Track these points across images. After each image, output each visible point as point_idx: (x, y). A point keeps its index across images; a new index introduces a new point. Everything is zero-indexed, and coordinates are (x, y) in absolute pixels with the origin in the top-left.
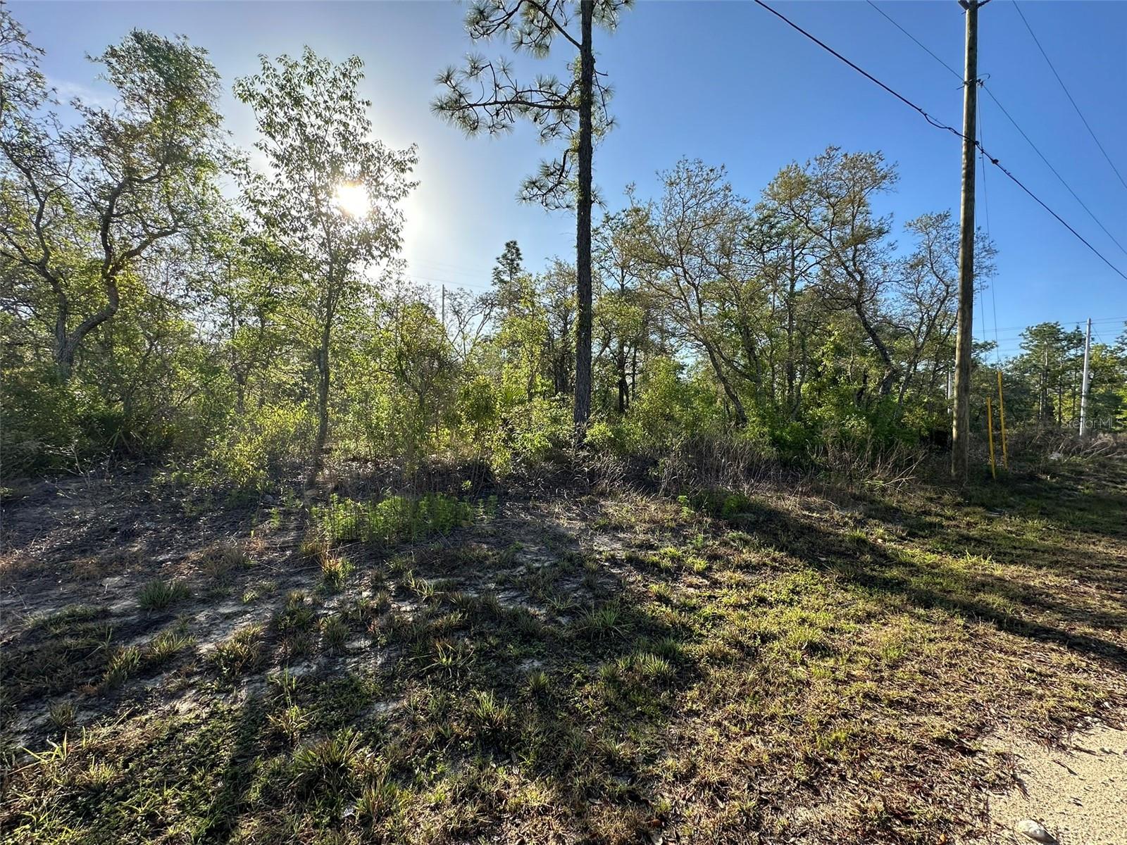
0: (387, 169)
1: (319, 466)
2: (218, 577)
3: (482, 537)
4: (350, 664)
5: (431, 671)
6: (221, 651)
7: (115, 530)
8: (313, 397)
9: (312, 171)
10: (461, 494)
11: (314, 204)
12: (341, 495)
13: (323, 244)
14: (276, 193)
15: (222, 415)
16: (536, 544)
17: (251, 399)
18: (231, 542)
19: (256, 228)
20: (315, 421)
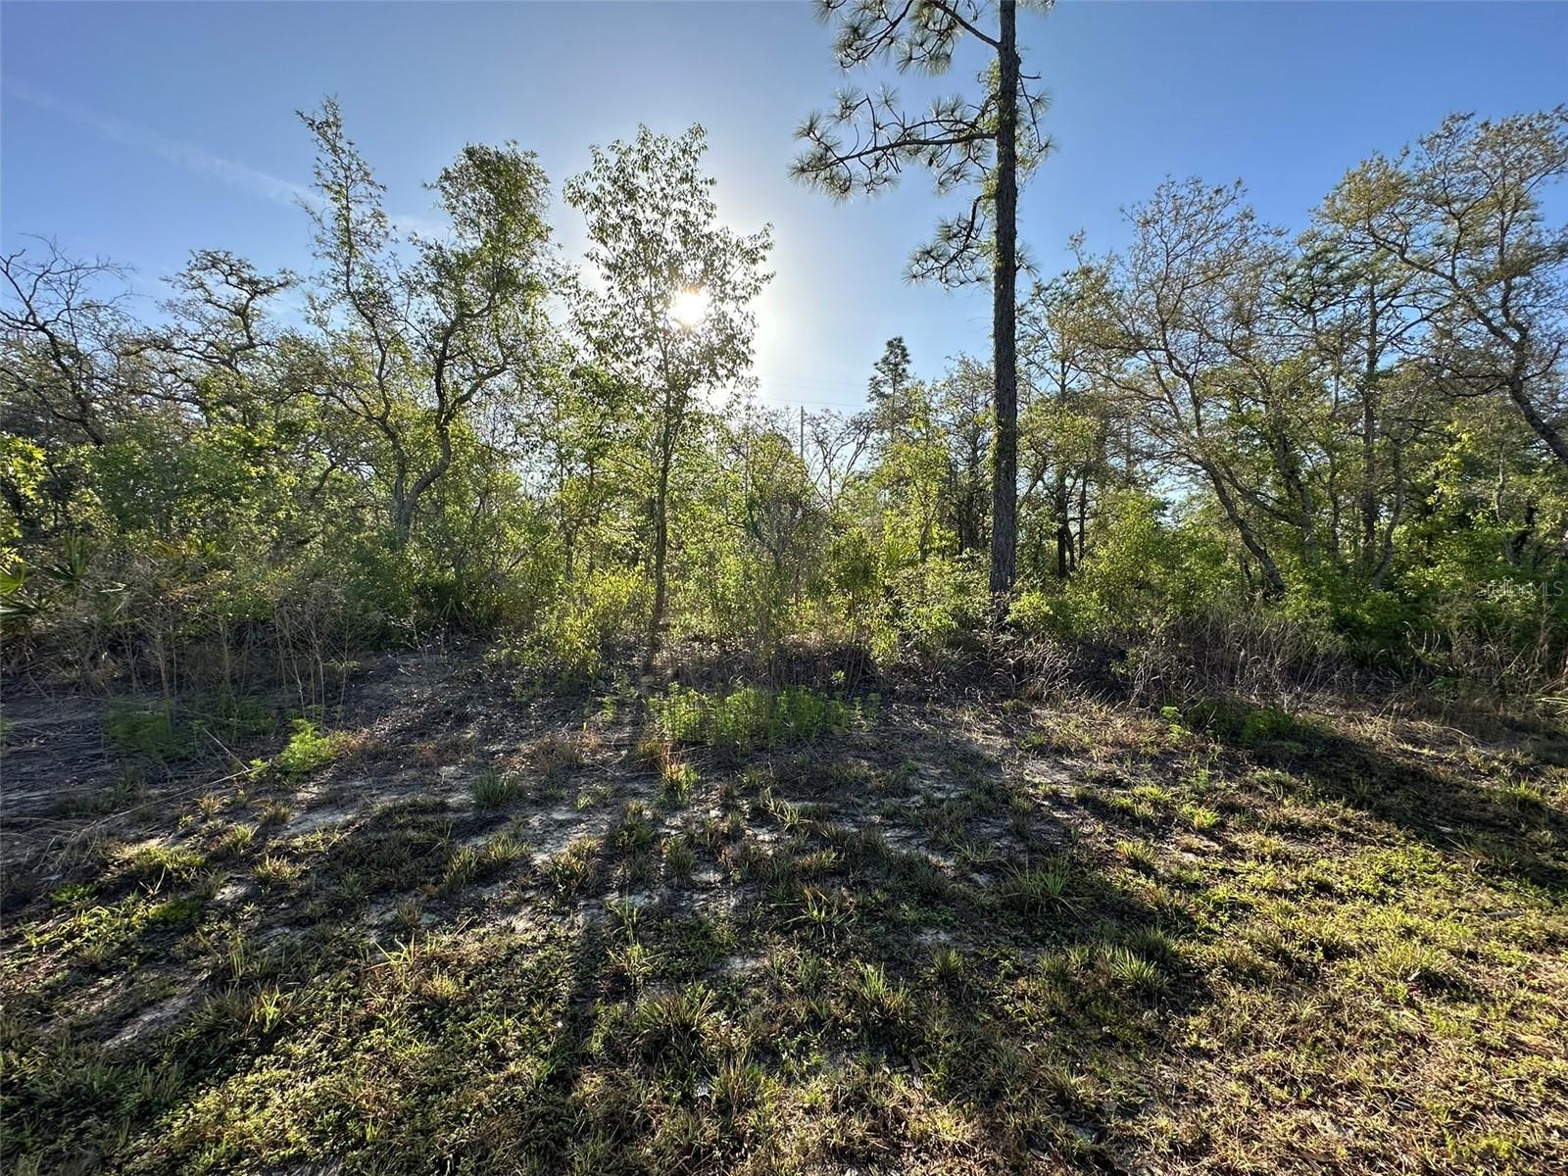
0: (735, 262)
1: (656, 646)
2: (550, 776)
3: (861, 751)
4: (698, 900)
5: (798, 925)
6: (556, 864)
7: (449, 713)
8: (647, 561)
9: (647, 279)
10: (831, 689)
11: (649, 319)
12: (681, 684)
13: (659, 368)
14: (607, 311)
15: (551, 583)
16: (937, 766)
17: (580, 564)
18: (563, 735)
19: (586, 356)
20: (652, 589)
